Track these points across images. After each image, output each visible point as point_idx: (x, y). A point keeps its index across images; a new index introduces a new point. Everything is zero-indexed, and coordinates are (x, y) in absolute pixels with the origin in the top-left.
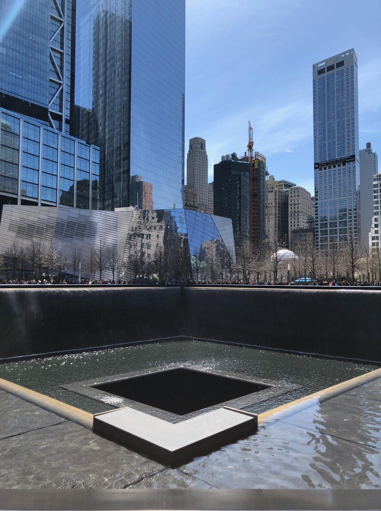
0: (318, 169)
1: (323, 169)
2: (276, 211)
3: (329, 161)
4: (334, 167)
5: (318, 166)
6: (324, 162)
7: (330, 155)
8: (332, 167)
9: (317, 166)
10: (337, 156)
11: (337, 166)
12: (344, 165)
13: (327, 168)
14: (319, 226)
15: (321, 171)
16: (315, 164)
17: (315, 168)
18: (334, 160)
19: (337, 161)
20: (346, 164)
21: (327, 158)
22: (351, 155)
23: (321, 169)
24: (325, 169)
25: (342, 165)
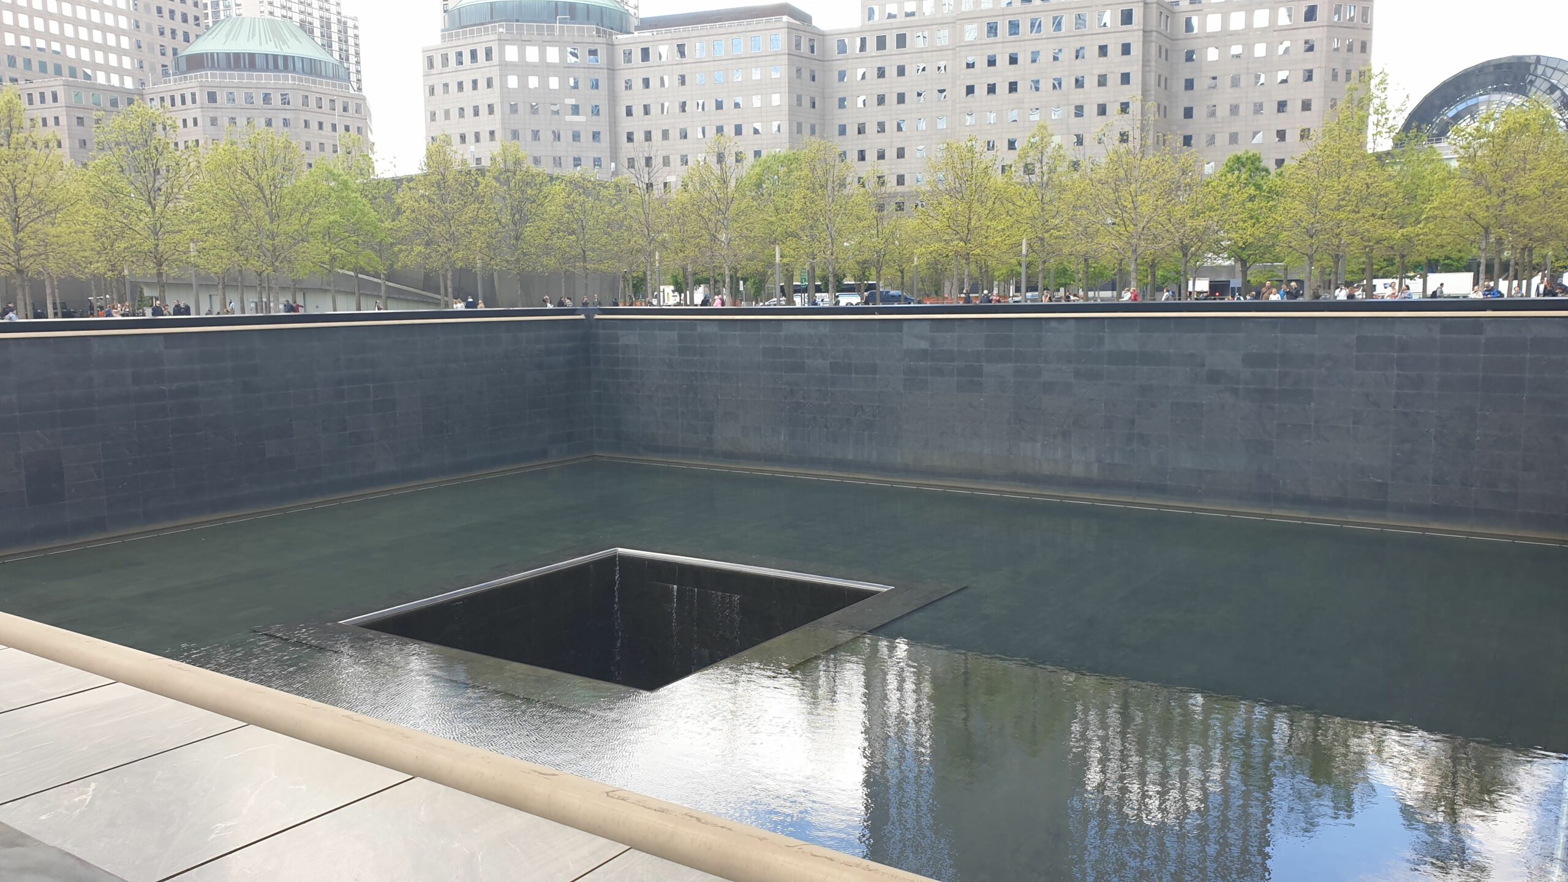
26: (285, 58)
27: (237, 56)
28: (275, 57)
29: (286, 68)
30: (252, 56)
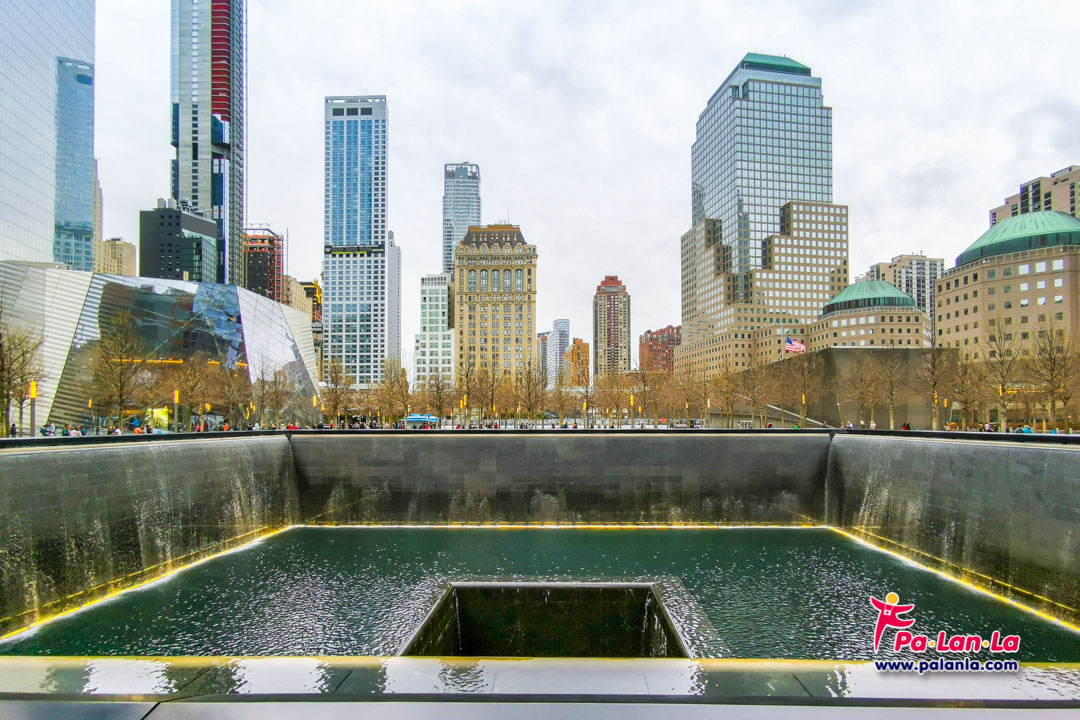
0: (330, 255)
3: (348, 246)
4: (355, 255)
5: (330, 250)
6: (340, 247)
7: (348, 238)
8: (351, 255)
9: (328, 250)
10: (359, 241)
11: (359, 255)
12: (369, 255)
13: (344, 256)
14: (330, 339)
15: (334, 259)
16: (326, 247)
17: (326, 253)
18: (355, 246)
19: (358, 249)
20: (373, 255)
21: (344, 241)
23: (334, 256)
24: (341, 256)
25: (366, 255)
26: (875, 299)
27: (849, 302)
28: (869, 300)
29: (875, 304)
30: (857, 301)
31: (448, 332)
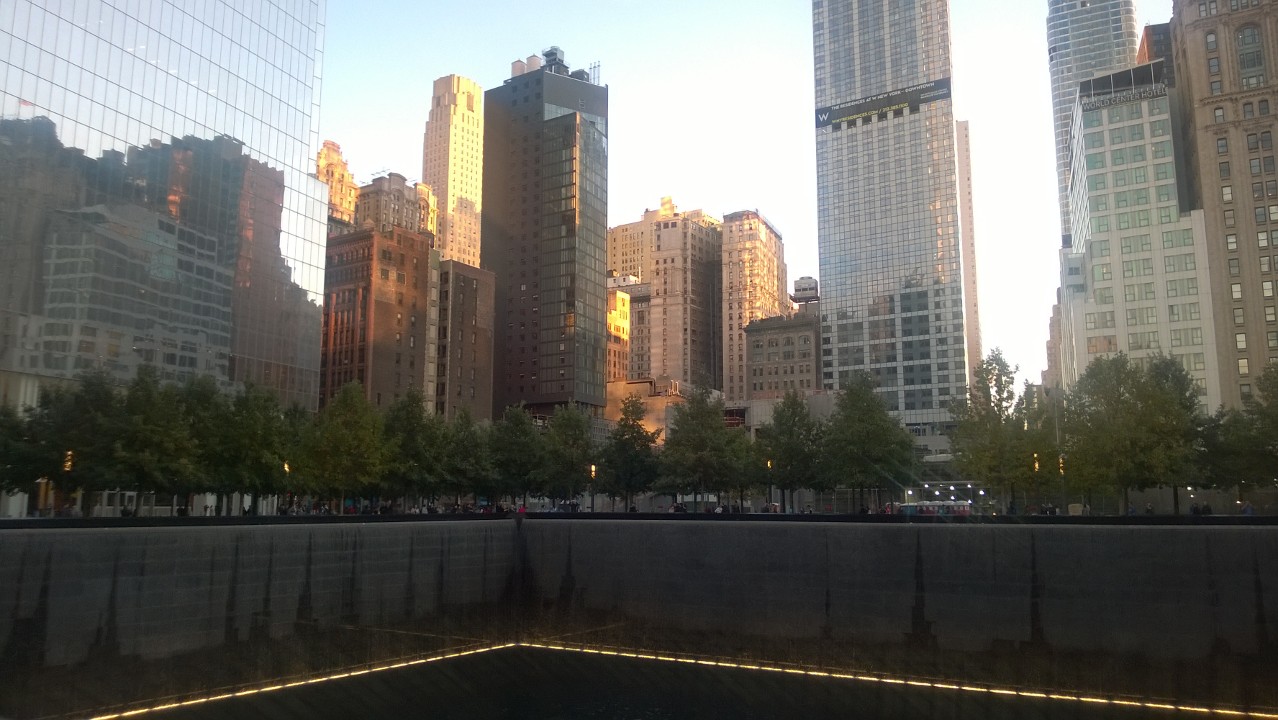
0: (830, 128)
1: (844, 126)
2: (685, 282)
3: (866, 99)
4: (882, 117)
5: (828, 118)
6: (849, 105)
7: (865, 82)
8: (875, 118)
9: (824, 117)
10: (889, 83)
11: (890, 115)
13: (859, 122)
15: (839, 134)
16: (819, 112)
17: (819, 124)
18: (881, 97)
19: (890, 101)
20: (923, 107)
21: (858, 90)
22: (939, 77)
23: (837, 127)
24: (852, 124)
25: (906, 111)
31: (1185, 222)
